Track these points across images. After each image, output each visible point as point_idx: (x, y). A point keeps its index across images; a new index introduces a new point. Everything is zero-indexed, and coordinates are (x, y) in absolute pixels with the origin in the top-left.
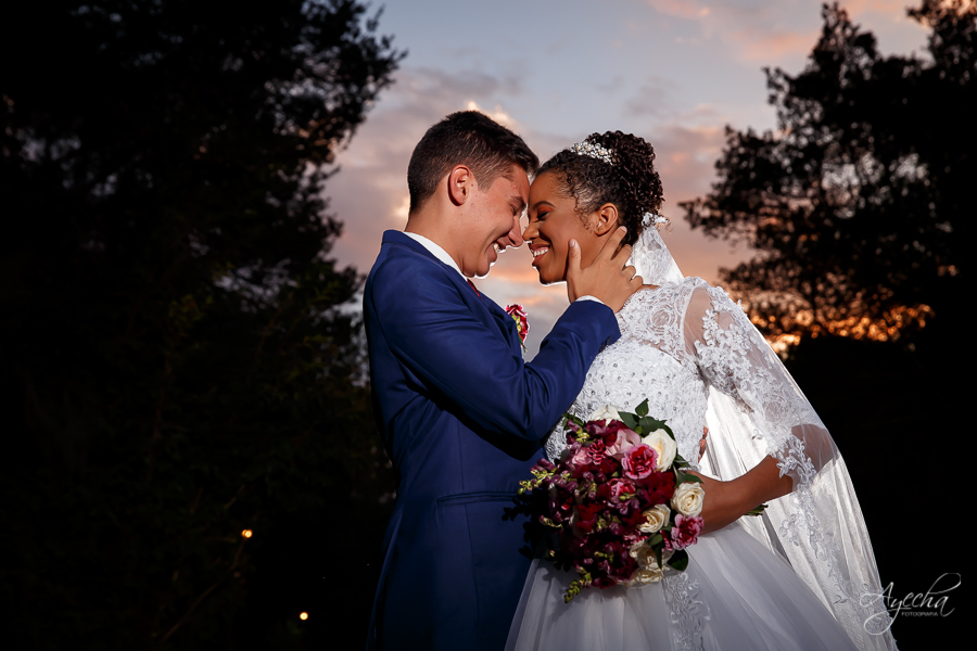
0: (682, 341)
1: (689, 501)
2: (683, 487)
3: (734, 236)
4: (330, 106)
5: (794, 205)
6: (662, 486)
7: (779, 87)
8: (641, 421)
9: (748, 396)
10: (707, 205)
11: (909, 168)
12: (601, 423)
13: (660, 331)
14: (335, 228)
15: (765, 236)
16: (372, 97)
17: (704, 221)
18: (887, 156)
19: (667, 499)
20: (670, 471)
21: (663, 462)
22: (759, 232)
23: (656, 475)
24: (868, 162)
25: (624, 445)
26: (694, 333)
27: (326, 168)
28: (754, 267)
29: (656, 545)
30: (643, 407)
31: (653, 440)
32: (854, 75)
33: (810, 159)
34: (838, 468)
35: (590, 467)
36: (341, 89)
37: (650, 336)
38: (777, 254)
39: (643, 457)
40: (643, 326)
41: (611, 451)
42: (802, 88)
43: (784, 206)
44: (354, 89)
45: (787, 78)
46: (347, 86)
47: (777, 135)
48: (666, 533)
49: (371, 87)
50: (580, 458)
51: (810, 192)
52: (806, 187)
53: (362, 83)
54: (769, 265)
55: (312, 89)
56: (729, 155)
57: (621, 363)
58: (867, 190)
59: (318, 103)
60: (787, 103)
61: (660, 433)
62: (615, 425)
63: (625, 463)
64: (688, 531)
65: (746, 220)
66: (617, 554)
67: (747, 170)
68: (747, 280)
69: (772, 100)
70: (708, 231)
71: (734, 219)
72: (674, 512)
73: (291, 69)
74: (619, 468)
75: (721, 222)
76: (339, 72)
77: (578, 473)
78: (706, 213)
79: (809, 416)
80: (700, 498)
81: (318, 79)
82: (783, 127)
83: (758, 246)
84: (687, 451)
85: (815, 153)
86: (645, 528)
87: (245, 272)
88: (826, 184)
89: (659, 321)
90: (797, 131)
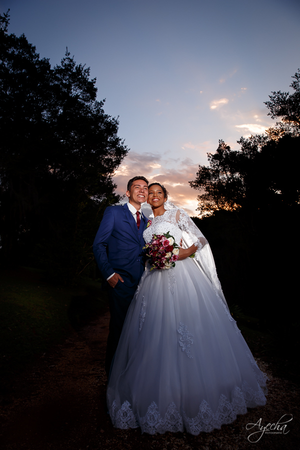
0: (175, 221)
1: (176, 252)
2: (175, 249)
3: (200, 189)
4: (114, 160)
5: (213, 182)
6: (170, 249)
7: (210, 157)
8: (167, 235)
9: (188, 231)
10: (194, 182)
11: (237, 175)
12: (159, 236)
13: (170, 219)
14: (115, 186)
15: (207, 189)
16: (122, 159)
17: (194, 186)
18: (232, 172)
19: (171, 251)
20: (172, 246)
21: (171, 243)
22: (206, 188)
23: (169, 246)
24: (229, 173)
25: (163, 239)
26: (178, 219)
27: (112, 174)
28: (206, 195)
29: (168, 260)
30: (168, 233)
31: (170, 239)
32: (226, 154)
33: (216, 173)
34: (208, 246)
35: (157, 244)
36: (116, 157)
37: (168, 220)
38: (208, 193)
39: (166, 242)
40: (167, 218)
41: (161, 241)
42: (215, 157)
43: (211, 183)
44: (118, 157)
45: (212, 155)
46: (117, 156)
47: (210, 167)
48: (170, 258)
49: (122, 157)
50: (155, 242)
51: (217, 180)
52: (216, 179)
53: (120, 156)
54: (209, 195)
55: (109, 157)
56: (200, 171)
57: (162, 226)
58: (229, 179)
59: (111, 160)
60: (212, 161)
61: (171, 238)
62: (162, 236)
63: (163, 243)
64: (175, 257)
65: (203, 185)
66: (160, 262)
67: (204, 175)
68: (204, 198)
69: (209, 160)
70: (195, 188)
71: (200, 185)
72: (172, 254)
73: (106, 153)
74: (162, 245)
75: (197, 186)
76: (115, 153)
77: (154, 245)
78: (194, 184)
79: (202, 235)
80: (178, 251)
81: (111, 155)
82: (211, 166)
83: (206, 191)
84: (178, 243)
85: (217, 171)
86: (166, 257)
87: (96, 196)
88: (220, 178)
89: (171, 216)
90: (214, 166)
